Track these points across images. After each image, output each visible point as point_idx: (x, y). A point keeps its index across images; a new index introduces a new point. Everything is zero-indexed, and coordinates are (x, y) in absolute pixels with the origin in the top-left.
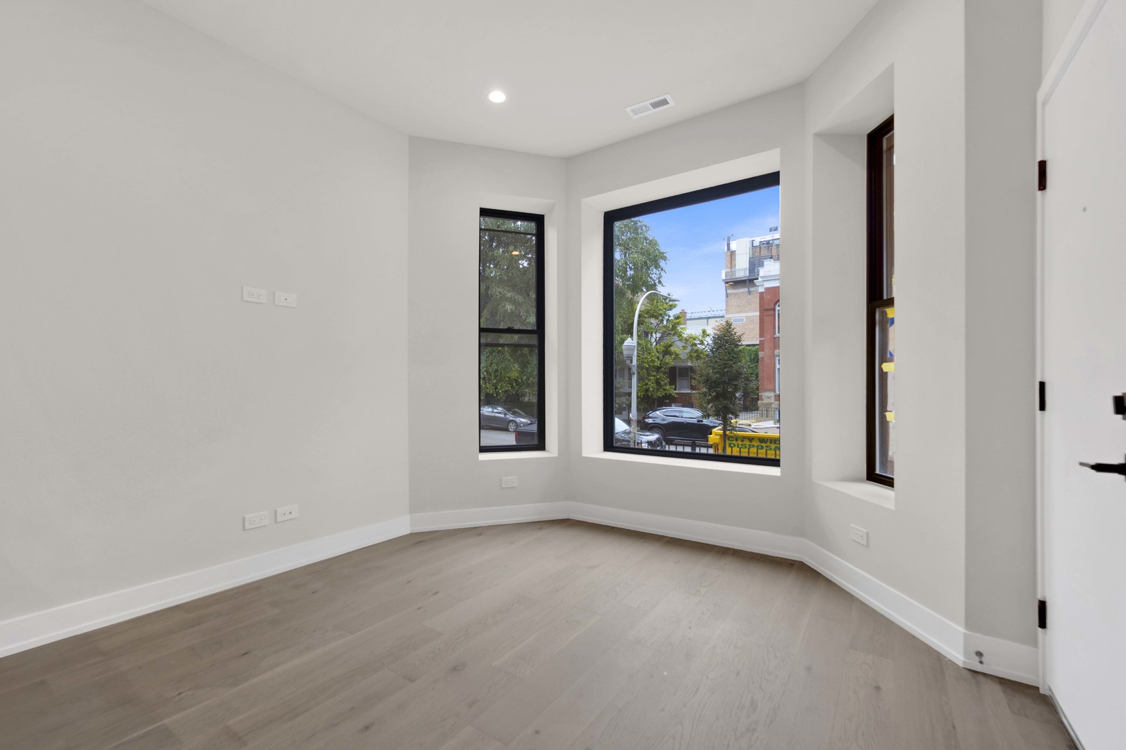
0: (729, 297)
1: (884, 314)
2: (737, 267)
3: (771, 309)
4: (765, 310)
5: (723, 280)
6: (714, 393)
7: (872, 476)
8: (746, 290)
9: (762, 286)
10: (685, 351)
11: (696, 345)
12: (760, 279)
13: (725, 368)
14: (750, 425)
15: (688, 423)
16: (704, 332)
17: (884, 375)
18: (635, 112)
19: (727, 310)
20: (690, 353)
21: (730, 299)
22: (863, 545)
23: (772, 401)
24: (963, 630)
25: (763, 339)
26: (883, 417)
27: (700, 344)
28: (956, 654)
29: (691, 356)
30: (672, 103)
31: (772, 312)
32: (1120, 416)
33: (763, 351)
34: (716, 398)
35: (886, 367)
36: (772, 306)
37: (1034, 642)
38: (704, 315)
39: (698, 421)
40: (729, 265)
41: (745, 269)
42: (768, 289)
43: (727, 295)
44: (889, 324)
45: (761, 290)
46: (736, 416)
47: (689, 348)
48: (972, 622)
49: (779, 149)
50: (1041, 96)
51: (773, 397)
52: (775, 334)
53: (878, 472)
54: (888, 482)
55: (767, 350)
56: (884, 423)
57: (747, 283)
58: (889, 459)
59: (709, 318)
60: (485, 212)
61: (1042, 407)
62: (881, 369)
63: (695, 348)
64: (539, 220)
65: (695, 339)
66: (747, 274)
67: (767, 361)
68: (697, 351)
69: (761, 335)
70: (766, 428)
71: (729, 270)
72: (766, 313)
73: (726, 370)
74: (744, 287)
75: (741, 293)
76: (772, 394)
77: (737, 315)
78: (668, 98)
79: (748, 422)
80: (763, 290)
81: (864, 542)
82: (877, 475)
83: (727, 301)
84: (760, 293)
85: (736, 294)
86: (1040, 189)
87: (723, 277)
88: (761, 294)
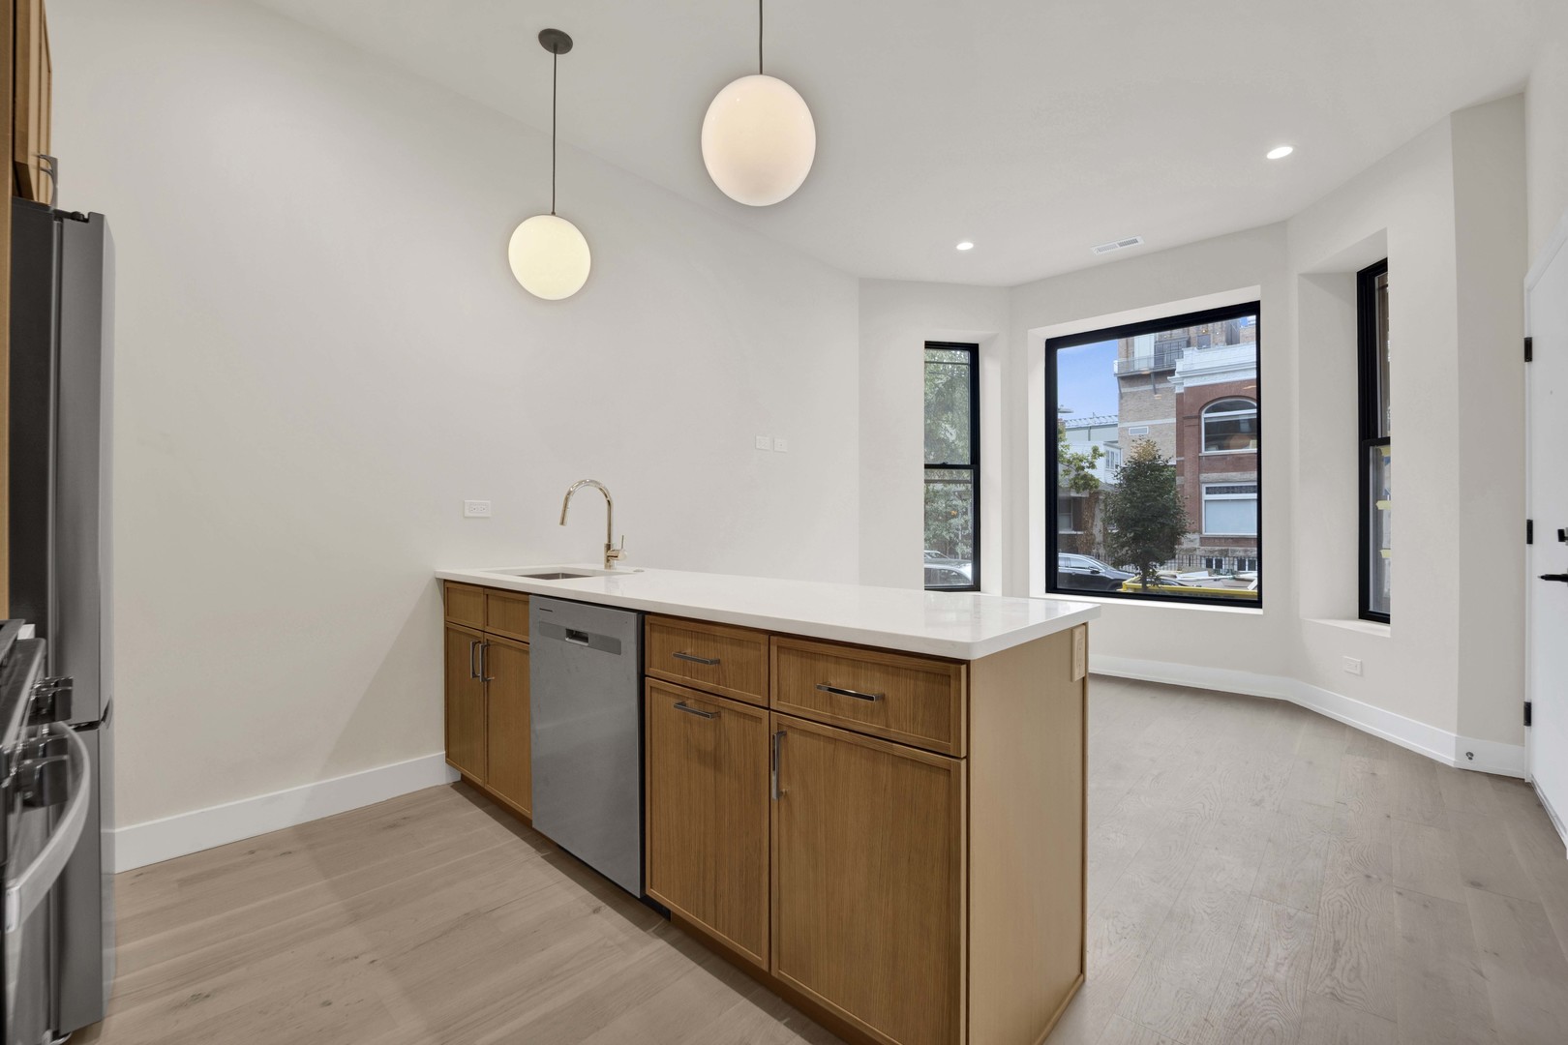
0: (1125, 398)
1: (1378, 453)
2: (1137, 355)
3: (1195, 417)
4: (1184, 418)
5: (1115, 374)
6: (1132, 534)
7: (1365, 614)
8: (1150, 387)
9: (1178, 384)
10: (1067, 477)
11: (1083, 468)
12: (1177, 375)
13: (1146, 502)
14: (1175, 577)
15: (1077, 575)
16: (1095, 450)
17: (1378, 513)
18: (1100, 250)
19: (1121, 417)
20: (1074, 479)
21: (1126, 401)
22: (1356, 675)
23: (1197, 546)
24: (1454, 735)
25: (1182, 458)
26: (1378, 555)
27: (1089, 468)
28: (1448, 756)
29: (1076, 483)
30: (1141, 242)
31: (1196, 421)
32: (1563, 543)
33: (1183, 475)
34: (1135, 539)
35: (1381, 505)
36: (1195, 413)
37: (1521, 741)
38: (1083, 423)
39: (1093, 572)
40: (1124, 353)
41: (1149, 358)
42: (1189, 390)
43: (1121, 396)
44: (1384, 463)
45: (1179, 390)
46: (1162, 564)
47: (1073, 474)
48: (1463, 728)
49: (1259, 286)
50: (1528, 281)
51: (1198, 541)
52: (1200, 451)
53: (1371, 609)
54: (1384, 619)
55: (1188, 474)
56: (1379, 560)
57: (1152, 376)
58: (1384, 596)
59: (1090, 427)
60: (929, 345)
61: (1530, 541)
62: (1375, 508)
63: (1082, 473)
64: (973, 349)
65: (1081, 461)
66: (1152, 365)
67: (1188, 489)
68: (1085, 477)
69: (1180, 453)
70: (1198, 580)
71: (1124, 360)
72: (1187, 422)
73: (1148, 504)
74: (1147, 383)
75: (1142, 392)
76: (1196, 536)
77: (1136, 424)
78: (1138, 238)
79: (1173, 573)
80: (1182, 391)
81: (1358, 672)
82: (1370, 610)
83: (1121, 404)
84: (1177, 394)
85: (1134, 394)
86: (1526, 361)
87: (1116, 370)
88: (1179, 397)
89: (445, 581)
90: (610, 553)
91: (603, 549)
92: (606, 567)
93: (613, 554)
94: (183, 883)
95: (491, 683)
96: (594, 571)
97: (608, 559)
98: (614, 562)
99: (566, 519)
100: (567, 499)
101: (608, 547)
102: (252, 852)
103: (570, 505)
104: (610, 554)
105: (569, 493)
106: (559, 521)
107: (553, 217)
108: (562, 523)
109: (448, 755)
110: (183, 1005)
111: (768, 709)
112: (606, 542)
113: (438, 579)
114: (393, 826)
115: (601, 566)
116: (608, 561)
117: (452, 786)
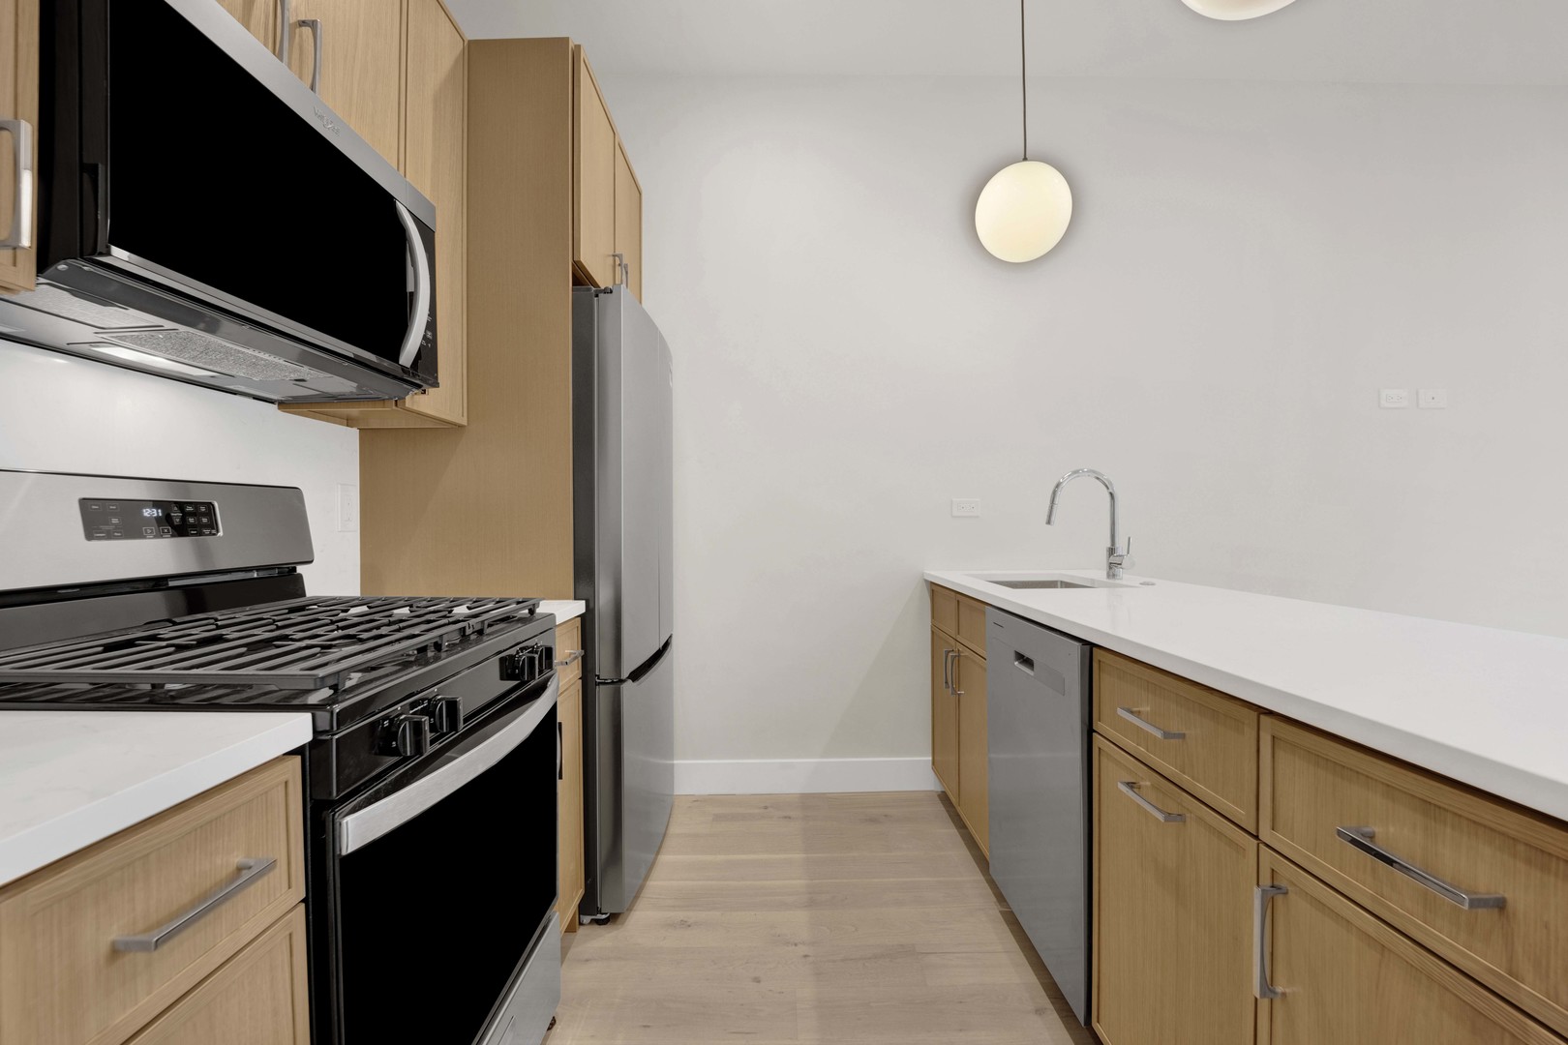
89: (932, 583)
90: (1113, 559)
91: (1105, 553)
92: (1108, 576)
93: (1117, 561)
94: (718, 818)
95: (962, 697)
96: (1093, 580)
97: (1111, 566)
98: (1119, 571)
99: (1053, 519)
100: (1054, 493)
101: (1112, 551)
102: (766, 808)
103: (1057, 501)
104: (1114, 561)
105: (1058, 486)
106: (1045, 518)
107: (1025, 163)
108: (1049, 522)
109: (933, 763)
110: (672, 925)
111: (1256, 837)
112: (1109, 545)
113: (926, 581)
114: (873, 820)
115: (1101, 574)
116: (1110, 568)
117: (939, 796)
